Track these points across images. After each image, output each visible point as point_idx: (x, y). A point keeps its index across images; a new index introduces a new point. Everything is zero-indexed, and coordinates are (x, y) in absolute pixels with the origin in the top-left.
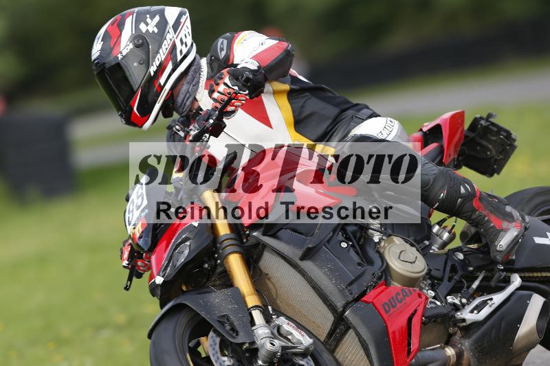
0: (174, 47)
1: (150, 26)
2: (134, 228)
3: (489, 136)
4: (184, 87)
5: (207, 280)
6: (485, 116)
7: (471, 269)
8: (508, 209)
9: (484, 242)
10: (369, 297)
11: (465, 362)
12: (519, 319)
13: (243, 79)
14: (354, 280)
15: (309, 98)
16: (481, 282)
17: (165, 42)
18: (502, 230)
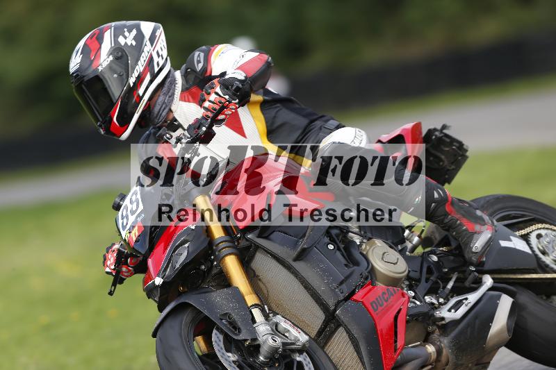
0: (151, 59)
1: (128, 39)
2: (130, 233)
3: (442, 147)
4: (161, 99)
5: (202, 282)
6: (439, 127)
7: (446, 270)
8: (479, 213)
9: (454, 245)
10: (359, 295)
11: (444, 359)
12: (491, 318)
13: (233, 88)
14: (343, 280)
15: (281, 109)
16: (455, 282)
17: (143, 54)
18: (476, 233)
